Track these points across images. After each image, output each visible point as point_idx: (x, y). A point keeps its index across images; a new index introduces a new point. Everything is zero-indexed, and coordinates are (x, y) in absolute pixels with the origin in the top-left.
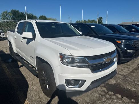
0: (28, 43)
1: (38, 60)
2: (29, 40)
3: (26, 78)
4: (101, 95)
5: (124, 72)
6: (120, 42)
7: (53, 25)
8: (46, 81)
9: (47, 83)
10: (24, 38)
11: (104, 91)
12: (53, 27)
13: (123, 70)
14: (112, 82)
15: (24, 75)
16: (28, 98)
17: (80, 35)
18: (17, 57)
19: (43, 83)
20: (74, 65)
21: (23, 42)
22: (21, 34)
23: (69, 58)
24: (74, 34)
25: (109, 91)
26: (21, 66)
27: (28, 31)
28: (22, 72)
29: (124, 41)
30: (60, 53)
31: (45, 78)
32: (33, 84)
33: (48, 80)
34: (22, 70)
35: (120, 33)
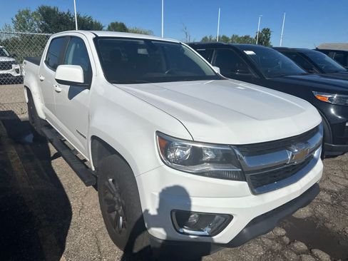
0: (72, 95)
1: (97, 144)
2: (75, 88)
3: (66, 190)
4: (272, 251)
5: (333, 182)
6: (325, 97)
7: (142, 46)
8: (117, 206)
9: (120, 211)
11: (279, 238)
12: (141, 51)
13: (331, 178)
14: (303, 213)
15: (62, 182)
16: (66, 249)
17: (216, 77)
18: (46, 132)
19: (108, 207)
20: (198, 168)
21: (59, 92)
22: (54, 68)
23: (184, 147)
24: (200, 75)
25: (292, 241)
26: (56, 156)
27: (74, 63)
28: (57, 172)
29: (337, 97)
30: (158, 132)
31: (114, 196)
32: (82, 208)
33: (123, 202)
34: (58, 166)
35: (322, 72)
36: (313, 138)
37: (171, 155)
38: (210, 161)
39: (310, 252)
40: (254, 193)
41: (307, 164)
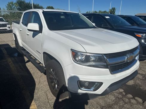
0: (34, 36)
1: (46, 55)
2: (35, 33)
3: (32, 75)
4: (118, 98)
5: (143, 71)
6: (140, 35)
7: (62, 15)
8: (54, 81)
9: (56, 82)
10: (29, 30)
11: (121, 93)
12: (62, 17)
13: (142, 69)
14: (131, 83)
15: (30, 72)
16: (34, 98)
17: (94, 27)
18: (23, 52)
19: (51, 81)
20: (88, 64)
21: (28, 35)
22: (26, 25)
23: (82, 55)
24: (87, 26)
25: (126, 94)
26: (28, 62)
27: (34, 22)
28: (28, 68)
29: (145, 35)
30: (71, 49)
31: (53, 76)
32: (40, 82)
33: (57, 79)
34: (29, 66)
35: (138, 25)
36: (135, 51)
37: (77, 59)
38: (93, 61)
39: (134, 98)
40: (112, 74)
41: (133, 62)
